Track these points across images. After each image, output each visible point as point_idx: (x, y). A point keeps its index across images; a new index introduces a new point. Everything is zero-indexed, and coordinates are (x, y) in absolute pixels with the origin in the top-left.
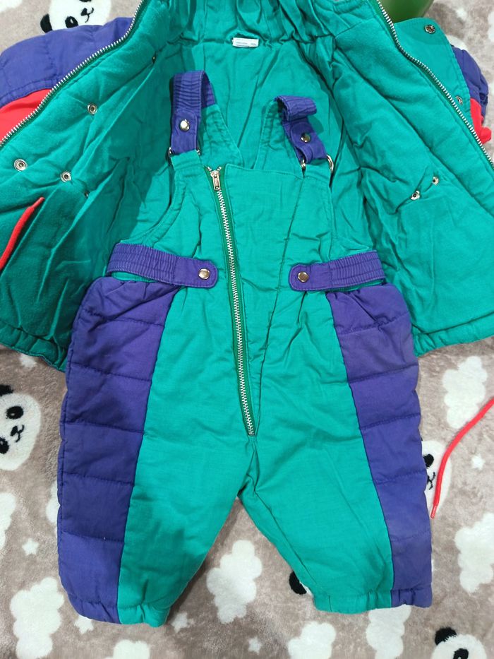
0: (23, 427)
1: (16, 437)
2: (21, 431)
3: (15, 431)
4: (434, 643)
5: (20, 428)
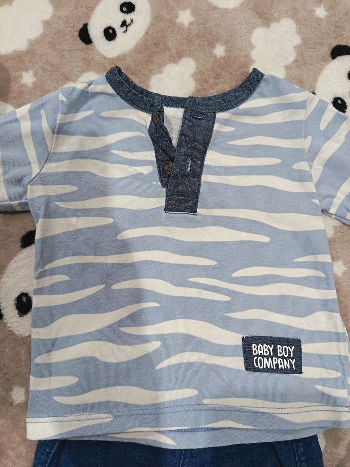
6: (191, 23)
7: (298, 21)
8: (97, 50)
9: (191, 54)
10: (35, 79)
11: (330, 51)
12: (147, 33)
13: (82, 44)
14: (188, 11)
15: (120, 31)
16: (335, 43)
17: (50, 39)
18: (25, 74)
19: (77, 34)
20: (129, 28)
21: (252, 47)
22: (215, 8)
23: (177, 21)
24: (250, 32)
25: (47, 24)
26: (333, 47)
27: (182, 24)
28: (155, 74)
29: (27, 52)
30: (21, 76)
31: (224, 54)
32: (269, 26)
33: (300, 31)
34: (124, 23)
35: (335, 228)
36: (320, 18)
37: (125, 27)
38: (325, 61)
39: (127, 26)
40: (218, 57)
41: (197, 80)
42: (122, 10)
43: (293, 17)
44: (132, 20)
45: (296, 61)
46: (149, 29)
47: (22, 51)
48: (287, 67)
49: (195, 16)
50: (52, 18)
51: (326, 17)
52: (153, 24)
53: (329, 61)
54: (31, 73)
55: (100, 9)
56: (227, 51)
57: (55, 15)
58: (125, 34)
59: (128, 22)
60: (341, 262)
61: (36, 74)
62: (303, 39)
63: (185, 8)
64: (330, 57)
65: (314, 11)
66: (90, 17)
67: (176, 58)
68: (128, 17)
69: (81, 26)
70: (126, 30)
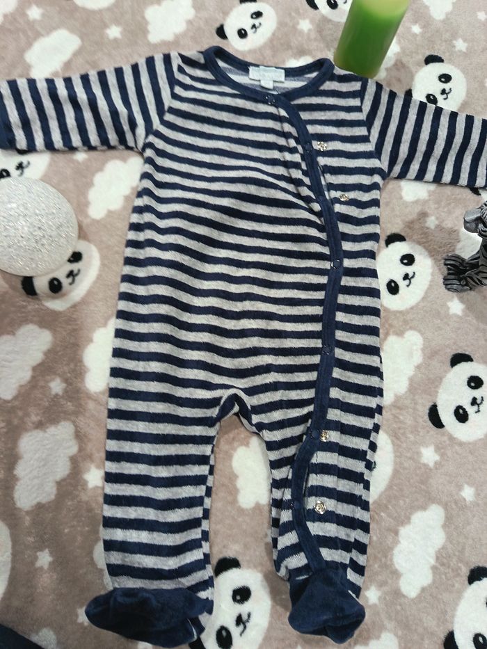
0: (79, 271)
1: (70, 280)
2: (77, 275)
3: (71, 274)
4: (467, 582)
5: (75, 272)
6: (310, 30)
8: (231, 45)
9: (309, 53)
11: (424, 59)
12: (273, 34)
13: (218, 38)
14: (307, 21)
15: (250, 32)
16: (428, 53)
17: (192, 34)
19: (215, 31)
20: (258, 30)
22: (329, 20)
23: (298, 27)
25: (190, 22)
26: (426, 56)
27: (302, 31)
29: (173, 42)
33: (398, 42)
34: (254, 26)
35: (429, 192)
36: (416, 34)
37: (254, 29)
38: (420, 66)
39: (256, 28)
42: (252, 17)
44: (260, 24)
46: (275, 32)
47: (169, 42)
49: (312, 25)
50: (193, 19)
51: (420, 33)
52: (278, 28)
53: (423, 66)
55: (234, 14)
57: (196, 16)
58: (255, 35)
59: (257, 25)
62: (401, 48)
63: (304, 19)
64: (424, 64)
65: (411, 28)
66: (225, 20)
67: (298, 54)
68: (256, 22)
69: (218, 26)
70: (256, 31)
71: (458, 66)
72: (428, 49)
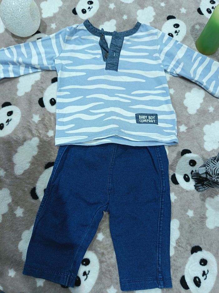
6: (114, 8)
7: (154, 7)
8: (79, 17)
9: (114, 18)
10: (56, 26)
11: (166, 17)
12: (98, 11)
13: (73, 15)
14: (113, 4)
15: (87, 10)
17: (62, 13)
18: (52, 24)
19: (72, 11)
21: (137, 16)
22: (123, 3)
23: (109, 7)
24: (136, 11)
25: (60, 8)
26: (167, 16)
27: (111, 9)
28: (101, 25)
29: (53, 17)
30: (51, 25)
31: (126, 18)
32: (143, 9)
33: (155, 11)
35: (170, 77)
36: (162, 6)
38: (165, 21)
39: (90, 9)
40: (125, 19)
41: (116, 27)
42: (88, 3)
43: (152, 6)
44: (92, 7)
45: (154, 21)
46: (98, 10)
47: (51, 17)
48: (150, 23)
49: (115, 6)
50: (62, 6)
51: (165, 6)
52: (100, 8)
53: (166, 21)
54: (54, 24)
55: (80, 3)
56: (128, 17)
58: (90, 12)
60: (172, 89)
61: (56, 25)
62: (156, 13)
63: (112, 3)
65: (160, 4)
66: (76, 6)
67: (109, 19)
68: (90, 6)
69: (73, 9)
70: (90, 10)
71: (182, 20)
72: (169, 13)
